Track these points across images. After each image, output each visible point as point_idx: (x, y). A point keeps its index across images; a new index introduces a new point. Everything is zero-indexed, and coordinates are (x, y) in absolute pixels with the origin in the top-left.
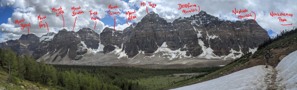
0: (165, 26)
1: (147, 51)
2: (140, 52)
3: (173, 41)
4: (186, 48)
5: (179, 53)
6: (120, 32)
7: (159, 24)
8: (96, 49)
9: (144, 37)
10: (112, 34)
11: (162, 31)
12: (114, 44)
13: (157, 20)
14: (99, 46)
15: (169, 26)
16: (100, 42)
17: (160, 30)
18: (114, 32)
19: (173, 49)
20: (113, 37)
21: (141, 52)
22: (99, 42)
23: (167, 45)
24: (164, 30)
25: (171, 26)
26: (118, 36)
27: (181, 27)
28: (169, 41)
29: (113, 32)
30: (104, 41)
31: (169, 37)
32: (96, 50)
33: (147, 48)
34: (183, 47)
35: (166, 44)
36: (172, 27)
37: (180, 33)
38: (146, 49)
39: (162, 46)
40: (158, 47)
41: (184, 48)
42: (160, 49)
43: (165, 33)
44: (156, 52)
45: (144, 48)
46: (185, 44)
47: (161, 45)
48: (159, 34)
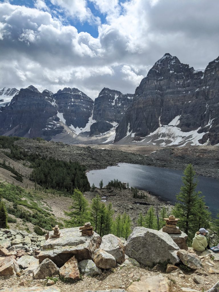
0: (188, 81)
1: (139, 132)
2: (128, 134)
3: (192, 112)
4: (209, 126)
5: (192, 137)
6: (129, 98)
7: (173, 80)
8: (81, 128)
9: (141, 108)
10: (113, 102)
11: (179, 92)
12: (112, 121)
13: (171, 72)
14: (88, 123)
15: (196, 80)
16: (92, 116)
17: (173, 93)
18: (118, 96)
19: (187, 128)
20: (114, 106)
21: (131, 135)
22: (90, 116)
23: (179, 121)
24: (185, 91)
25: (199, 81)
26: (123, 104)
27: (215, 79)
28: (185, 112)
29: (116, 97)
30: (98, 114)
31: (189, 103)
32: (81, 130)
33: (140, 127)
34: (205, 124)
35: (179, 119)
36: (201, 82)
37: (211, 93)
38: (138, 129)
39: (169, 124)
40: (161, 125)
41: (206, 126)
42: (162, 130)
43: (184, 96)
44: (151, 134)
45: (136, 128)
46: (211, 119)
47: (169, 122)
48: (169, 100)
